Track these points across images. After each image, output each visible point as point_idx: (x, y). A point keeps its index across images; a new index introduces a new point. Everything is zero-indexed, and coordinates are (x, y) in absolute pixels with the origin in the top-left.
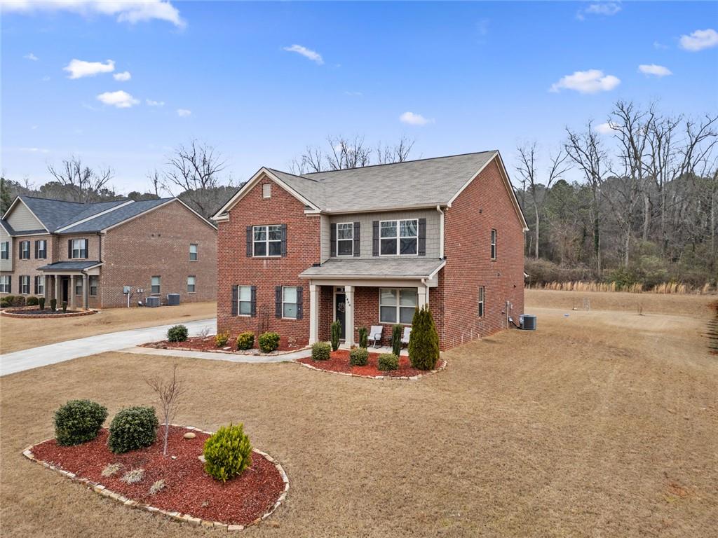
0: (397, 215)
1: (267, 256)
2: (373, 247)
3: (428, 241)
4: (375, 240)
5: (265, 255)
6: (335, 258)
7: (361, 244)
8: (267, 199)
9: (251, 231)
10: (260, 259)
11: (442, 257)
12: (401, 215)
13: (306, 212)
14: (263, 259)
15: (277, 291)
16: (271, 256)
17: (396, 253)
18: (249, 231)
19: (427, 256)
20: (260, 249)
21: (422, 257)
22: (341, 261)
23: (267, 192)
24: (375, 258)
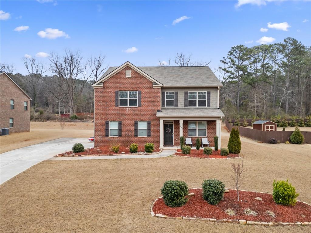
0: (196, 89)
1: (128, 106)
2: (185, 103)
3: (211, 101)
4: (186, 100)
5: (127, 106)
6: (164, 108)
7: (178, 101)
8: (129, 78)
9: (118, 93)
10: (124, 108)
11: (218, 108)
12: (198, 90)
13: (154, 85)
14: (126, 108)
15: (135, 123)
16: (130, 106)
17: (196, 106)
18: (117, 93)
19: (211, 107)
20: (124, 102)
21: (209, 108)
22: (168, 109)
23: (128, 74)
24: (185, 108)
